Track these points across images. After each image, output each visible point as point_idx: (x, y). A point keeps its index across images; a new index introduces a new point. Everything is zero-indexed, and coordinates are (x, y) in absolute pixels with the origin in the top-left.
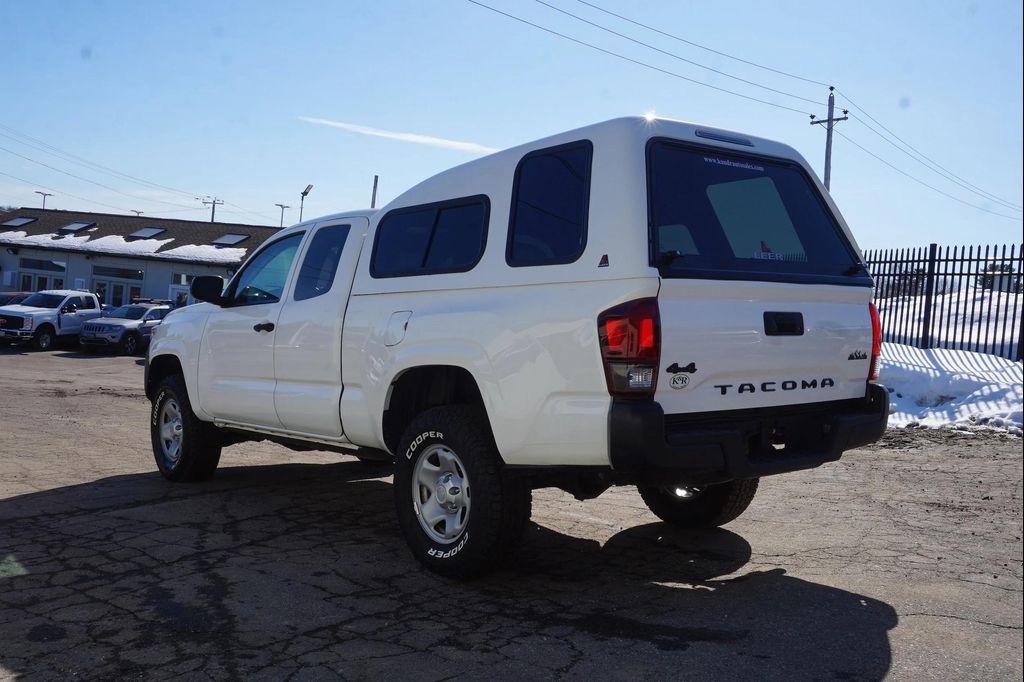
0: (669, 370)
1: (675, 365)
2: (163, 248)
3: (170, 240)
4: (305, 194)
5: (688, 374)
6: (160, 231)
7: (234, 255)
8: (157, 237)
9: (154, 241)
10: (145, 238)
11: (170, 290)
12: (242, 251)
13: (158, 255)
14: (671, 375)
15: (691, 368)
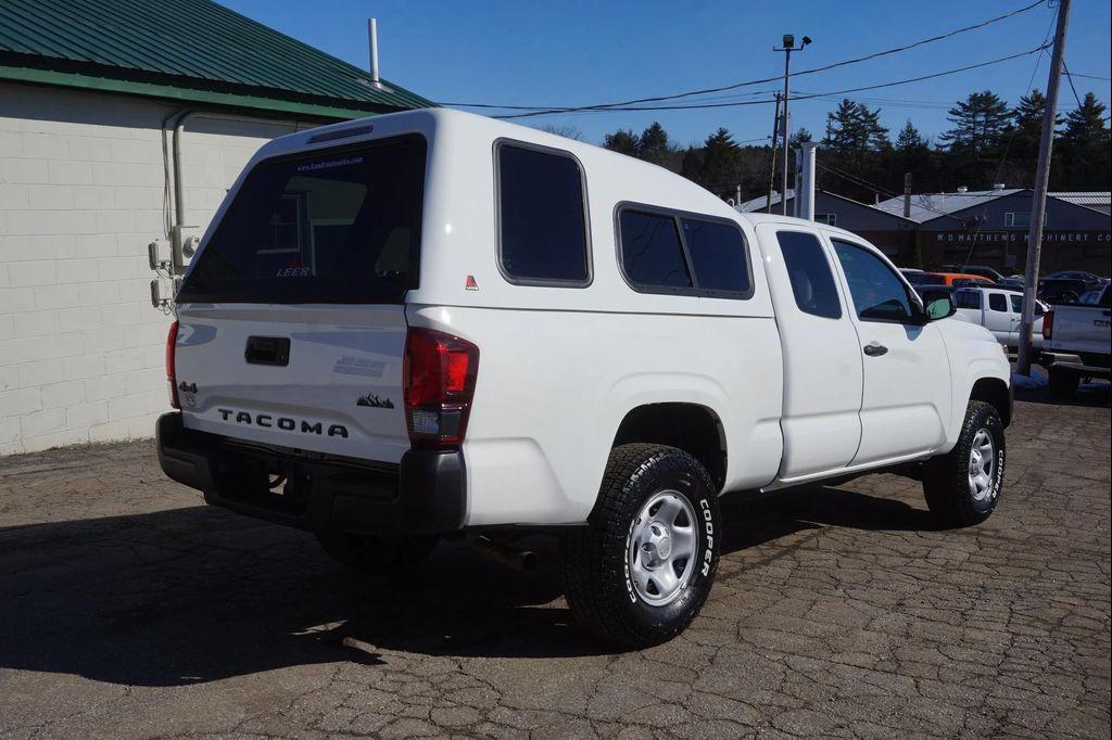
1: (184, 384)
5: (193, 394)
15: (194, 388)
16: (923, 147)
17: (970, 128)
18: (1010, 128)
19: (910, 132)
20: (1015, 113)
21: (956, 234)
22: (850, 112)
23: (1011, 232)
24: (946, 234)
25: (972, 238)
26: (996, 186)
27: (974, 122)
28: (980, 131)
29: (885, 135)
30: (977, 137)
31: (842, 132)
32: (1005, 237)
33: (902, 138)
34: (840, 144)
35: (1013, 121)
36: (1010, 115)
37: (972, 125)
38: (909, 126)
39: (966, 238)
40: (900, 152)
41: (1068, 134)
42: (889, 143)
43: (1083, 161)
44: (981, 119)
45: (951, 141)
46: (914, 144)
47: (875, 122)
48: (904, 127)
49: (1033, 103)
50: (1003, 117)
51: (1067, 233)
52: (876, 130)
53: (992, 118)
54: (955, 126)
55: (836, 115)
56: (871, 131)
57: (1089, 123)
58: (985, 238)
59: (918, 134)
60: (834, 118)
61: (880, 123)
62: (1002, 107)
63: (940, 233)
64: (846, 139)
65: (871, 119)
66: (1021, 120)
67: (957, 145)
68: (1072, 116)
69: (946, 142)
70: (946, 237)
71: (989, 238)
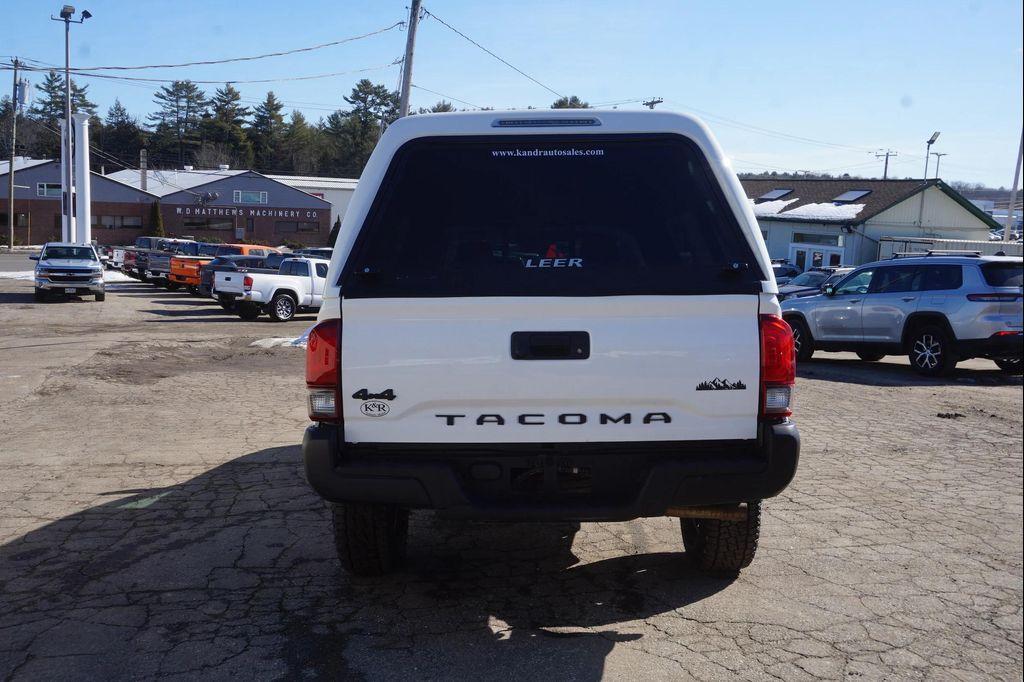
0: (356, 396)
1: (364, 391)
2: (786, 209)
3: (794, 200)
4: (931, 142)
5: (386, 401)
6: (786, 192)
7: (850, 211)
8: (783, 198)
9: (779, 201)
10: (772, 200)
11: (790, 249)
12: (859, 208)
13: (780, 216)
14: (360, 401)
15: (389, 395)
16: (131, 126)
17: (173, 111)
18: (207, 115)
19: (118, 110)
20: (212, 102)
21: (193, 208)
22: (57, 84)
23: (239, 208)
24: (184, 208)
25: (207, 211)
26: (221, 166)
27: (178, 107)
28: (183, 115)
29: (95, 110)
30: (180, 121)
31: (49, 104)
32: (234, 212)
33: (111, 115)
34: (49, 114)
35: (210, 110)
36: (207, 104)
37: (176, 109)
38: (118, 104)
39: (201, 211)
40: (110, 127)
41: (256, 125)
42: (97, 119)
43: (269, 148)
44: (183, 103)
45: (158, 122)
46: (123, 121)
47: (83, 96)
48: (113, 105)
49: (226, 95)
50: (202, 105)
51: (283, 210)
52: (85, 104)
53: (193, 104)
54: (160, 109)
55: (43, 86)
56: (80, 106)
57: (272, 117)
58: (218, 212)
59: (127, 112)
60: (40, 88)
61: (89, 98)
62: (200, 96)
63: (178, 206)
64: (55, 110)
65: (79, 93)
66: (218, 109)
67: (163, 127)
68: (258, 109)
69: (153, 123)
70: (184, 210)
71: (221, 212)
